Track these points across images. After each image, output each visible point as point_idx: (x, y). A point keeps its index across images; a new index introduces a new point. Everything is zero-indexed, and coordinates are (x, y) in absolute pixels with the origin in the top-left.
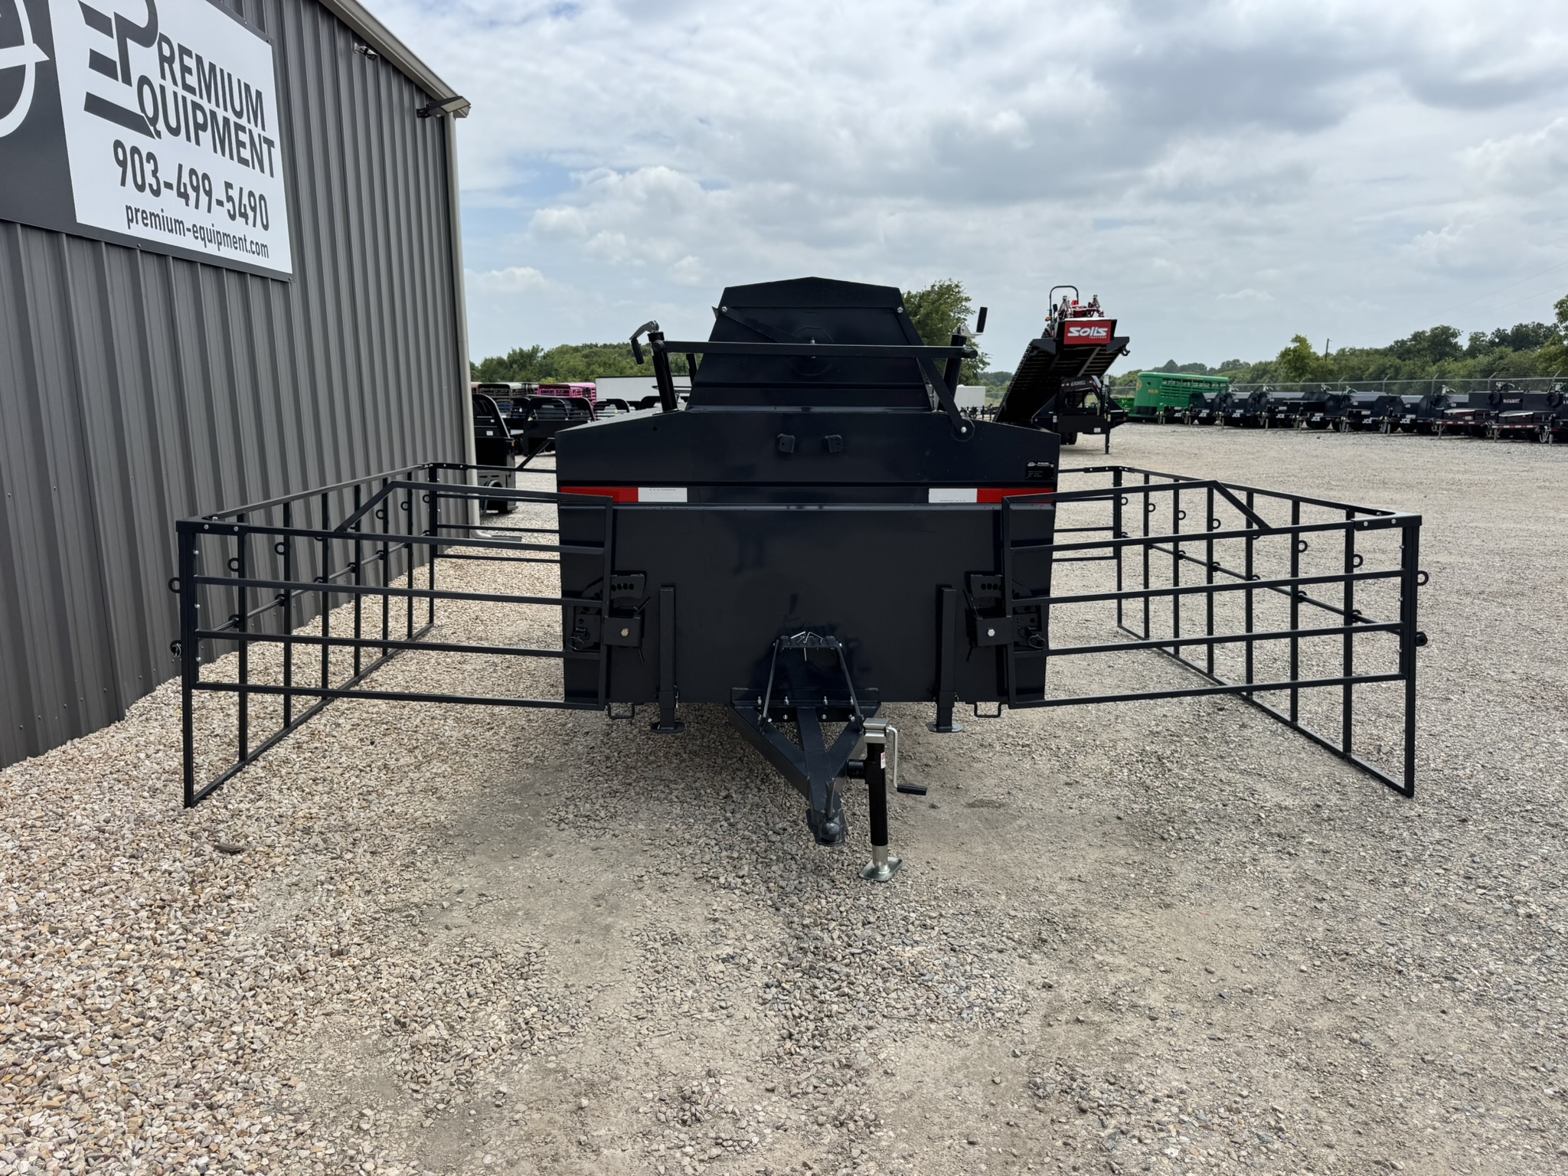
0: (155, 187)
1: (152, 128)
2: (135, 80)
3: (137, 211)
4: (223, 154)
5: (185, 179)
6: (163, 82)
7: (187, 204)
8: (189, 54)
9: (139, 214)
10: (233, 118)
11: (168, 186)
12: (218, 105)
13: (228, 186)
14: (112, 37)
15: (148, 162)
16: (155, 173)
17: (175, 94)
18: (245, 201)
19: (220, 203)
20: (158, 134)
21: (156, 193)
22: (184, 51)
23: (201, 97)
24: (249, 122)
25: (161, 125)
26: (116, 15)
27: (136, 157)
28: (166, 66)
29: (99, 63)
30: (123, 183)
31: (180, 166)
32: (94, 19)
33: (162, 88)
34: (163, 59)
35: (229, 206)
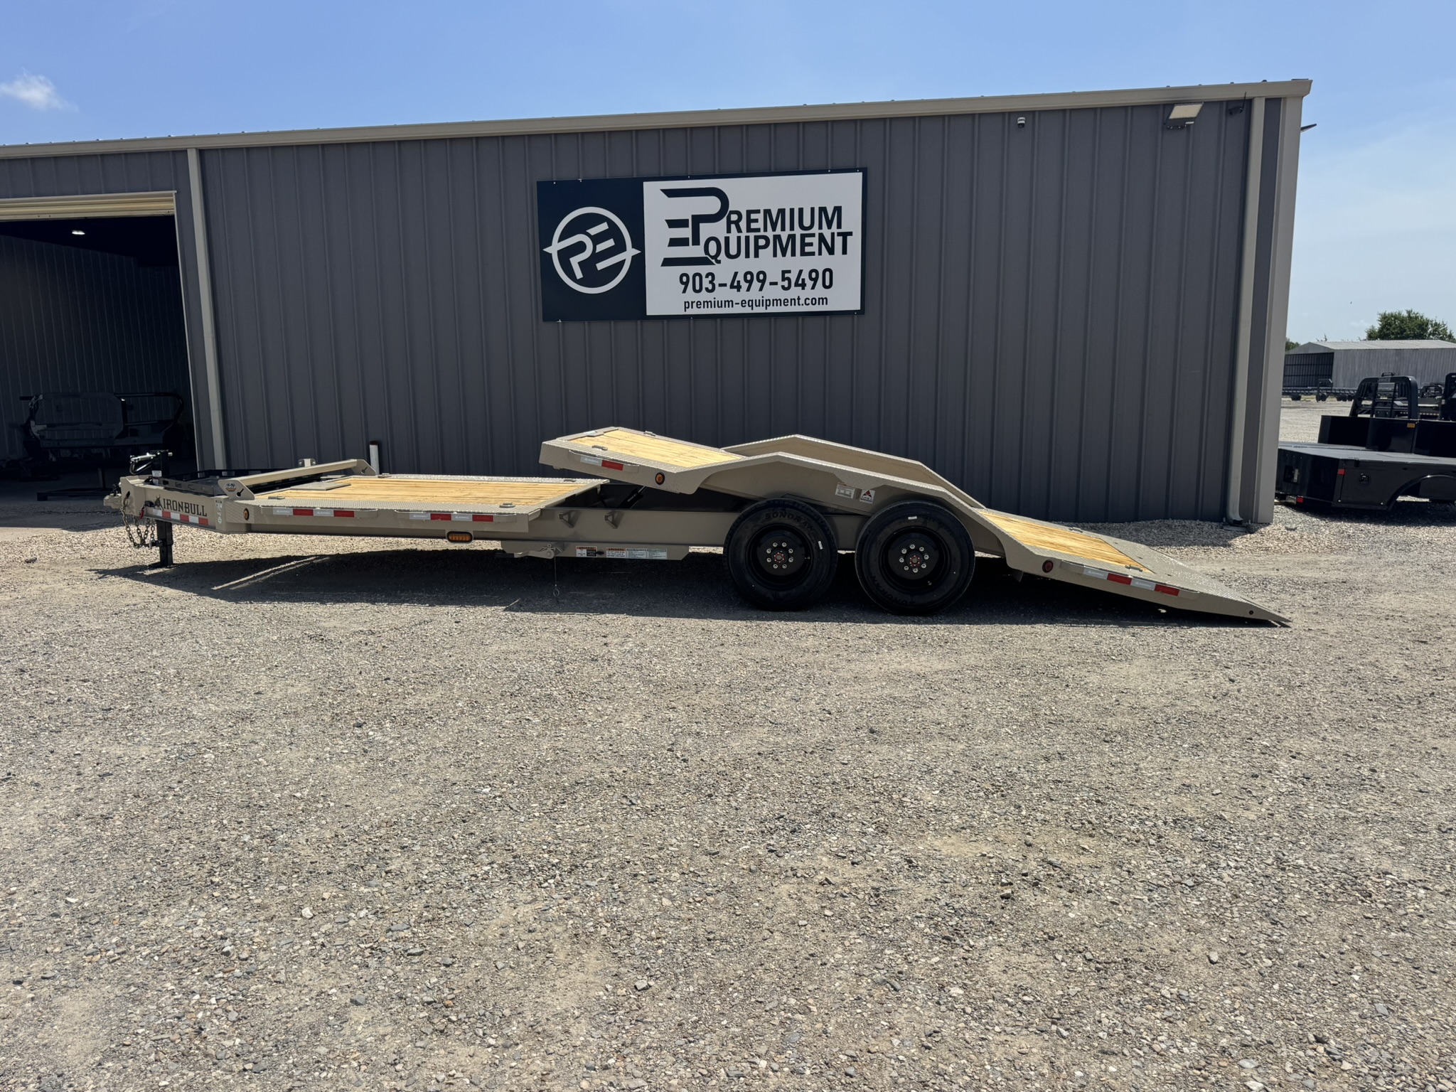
0: (710, 287)
1: (713, 261)
2: (702, 241)
3: (692, 303)
4: (784, 254)
5: (740, 277)
6: (728, 235)
7: (739, 291)
8: (758, 211)
9: (695, 305)
10: (798, 232)
11: (725, 285)
12: (783, 229)
13: (784, 272)
14: (688, 226)
15: (707, 276)
16: (711, 282)
17: (739, 238)
18: (805, 275)
19: (771, 284)
20: (719, 262)
21: (713, 290)
22: (749, 213)
23: (765, 230)
24: (820, 227)
25: (722, 256)
26: (693, 216)
27: (697, 278)
28: (733, 227)
29: (674, 242)
30: (684, 291)
31: (736, 274)
32: (673, 224)
33: (727, 239)
34: (729, 222)
35: (781, 283)
